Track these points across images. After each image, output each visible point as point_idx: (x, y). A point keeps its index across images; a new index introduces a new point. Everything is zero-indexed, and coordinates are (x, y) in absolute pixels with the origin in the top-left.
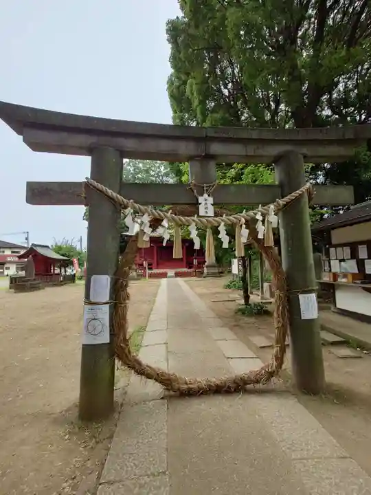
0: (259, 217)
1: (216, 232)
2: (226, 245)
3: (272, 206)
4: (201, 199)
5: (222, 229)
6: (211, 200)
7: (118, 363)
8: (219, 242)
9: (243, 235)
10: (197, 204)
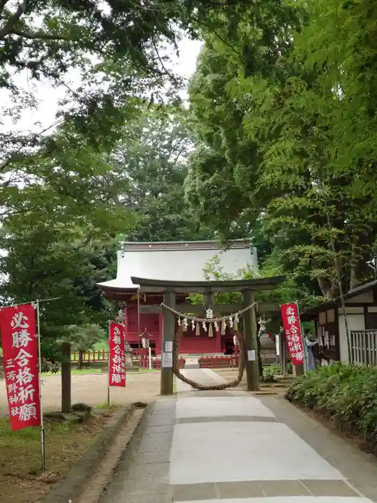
0: (231, 319)
1: (213, 325)
2: (217, 330)
3: (237, 314)
4: (207, 311)
5: (216, 323)
6: (211, 311)
7: (174, 375)
8: (214, 329)
9: (224, 325)
10: (206, 314)
